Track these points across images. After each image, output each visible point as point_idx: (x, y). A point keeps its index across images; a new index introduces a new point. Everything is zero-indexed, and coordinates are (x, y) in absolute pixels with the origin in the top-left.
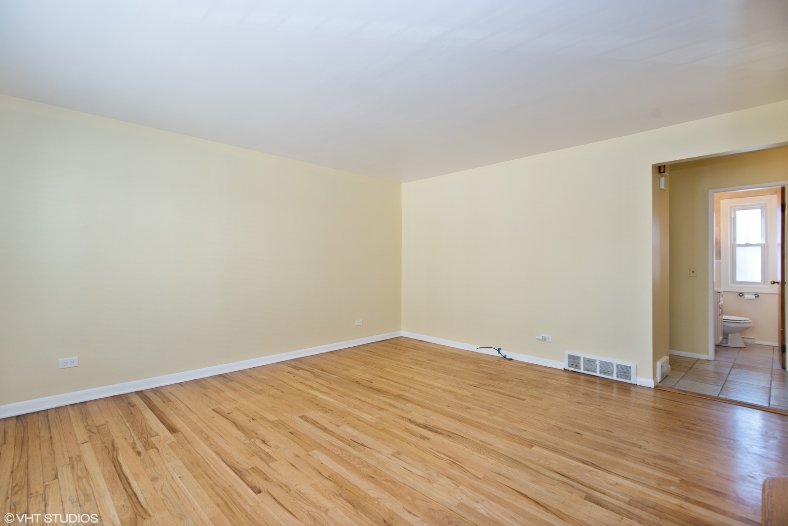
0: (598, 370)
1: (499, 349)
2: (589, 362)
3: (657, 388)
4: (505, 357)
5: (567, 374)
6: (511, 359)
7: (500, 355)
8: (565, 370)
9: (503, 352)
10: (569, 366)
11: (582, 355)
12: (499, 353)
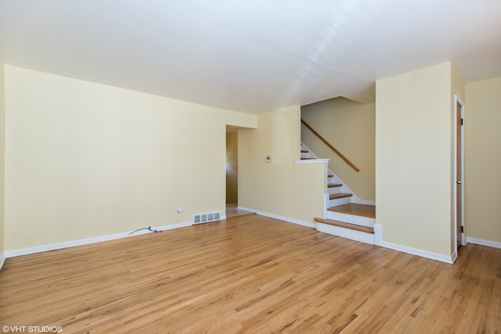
0: (207, 220)
1: (150, 228)
2: (204, 216)
3: (227, 219)
4: (156, 231)
5: (193, 227)
6: (161, 231)
7: (151, 232)
8: (193, 225)
9: (153, 229)
10: (195, 222)
11: (201, 214)
12: (151, 230)
